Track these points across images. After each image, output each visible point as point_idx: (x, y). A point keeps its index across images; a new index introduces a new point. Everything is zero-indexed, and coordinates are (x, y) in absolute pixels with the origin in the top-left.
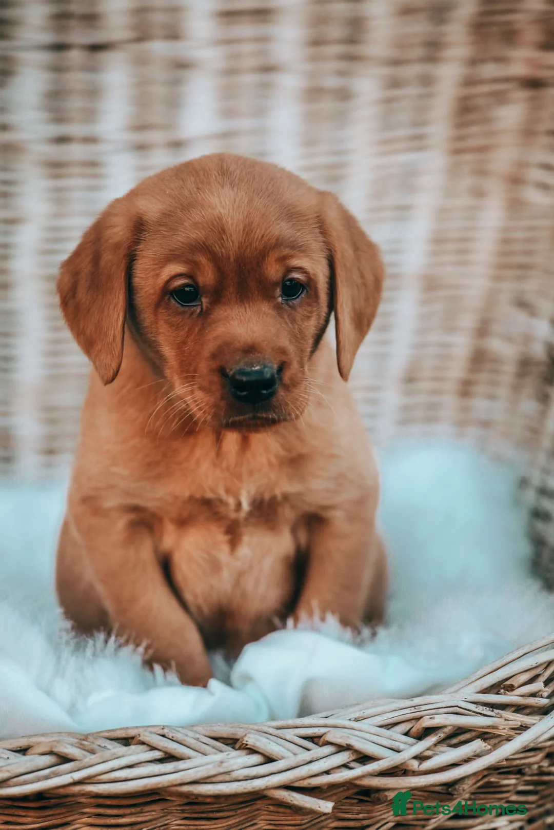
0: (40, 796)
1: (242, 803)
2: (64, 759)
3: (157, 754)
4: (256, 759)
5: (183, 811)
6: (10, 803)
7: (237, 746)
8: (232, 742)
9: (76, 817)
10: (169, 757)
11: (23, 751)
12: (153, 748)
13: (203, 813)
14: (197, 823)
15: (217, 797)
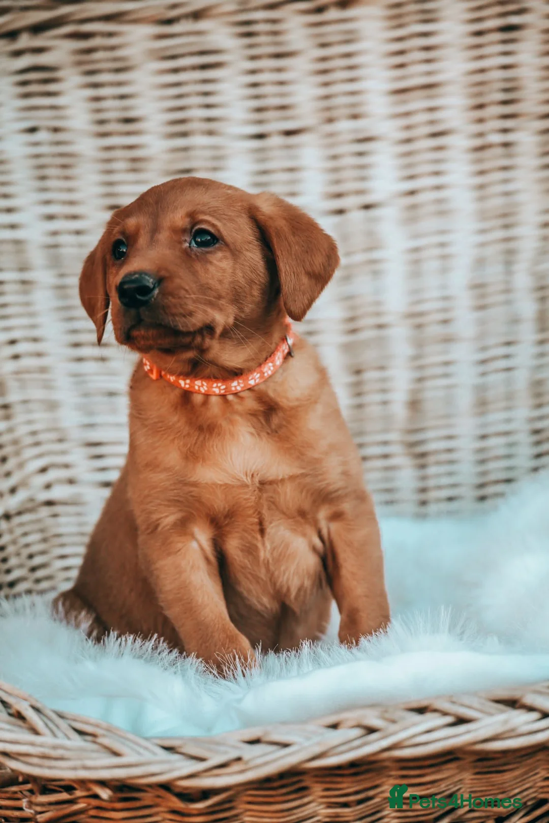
0: (353, 764)
1: (524, 756)
2: (371, 730)
3: (450, 719)
4: (535, 715)
5: (475, 767)
6: (327, 772)
7: (517, 705)
8: (513, 703)
9: (384, 780)
10: (461, 721)
11: (335, 726)
12: (445, 714)
13: (493, 766)
14: (488, 776)
15: (505, 752)
